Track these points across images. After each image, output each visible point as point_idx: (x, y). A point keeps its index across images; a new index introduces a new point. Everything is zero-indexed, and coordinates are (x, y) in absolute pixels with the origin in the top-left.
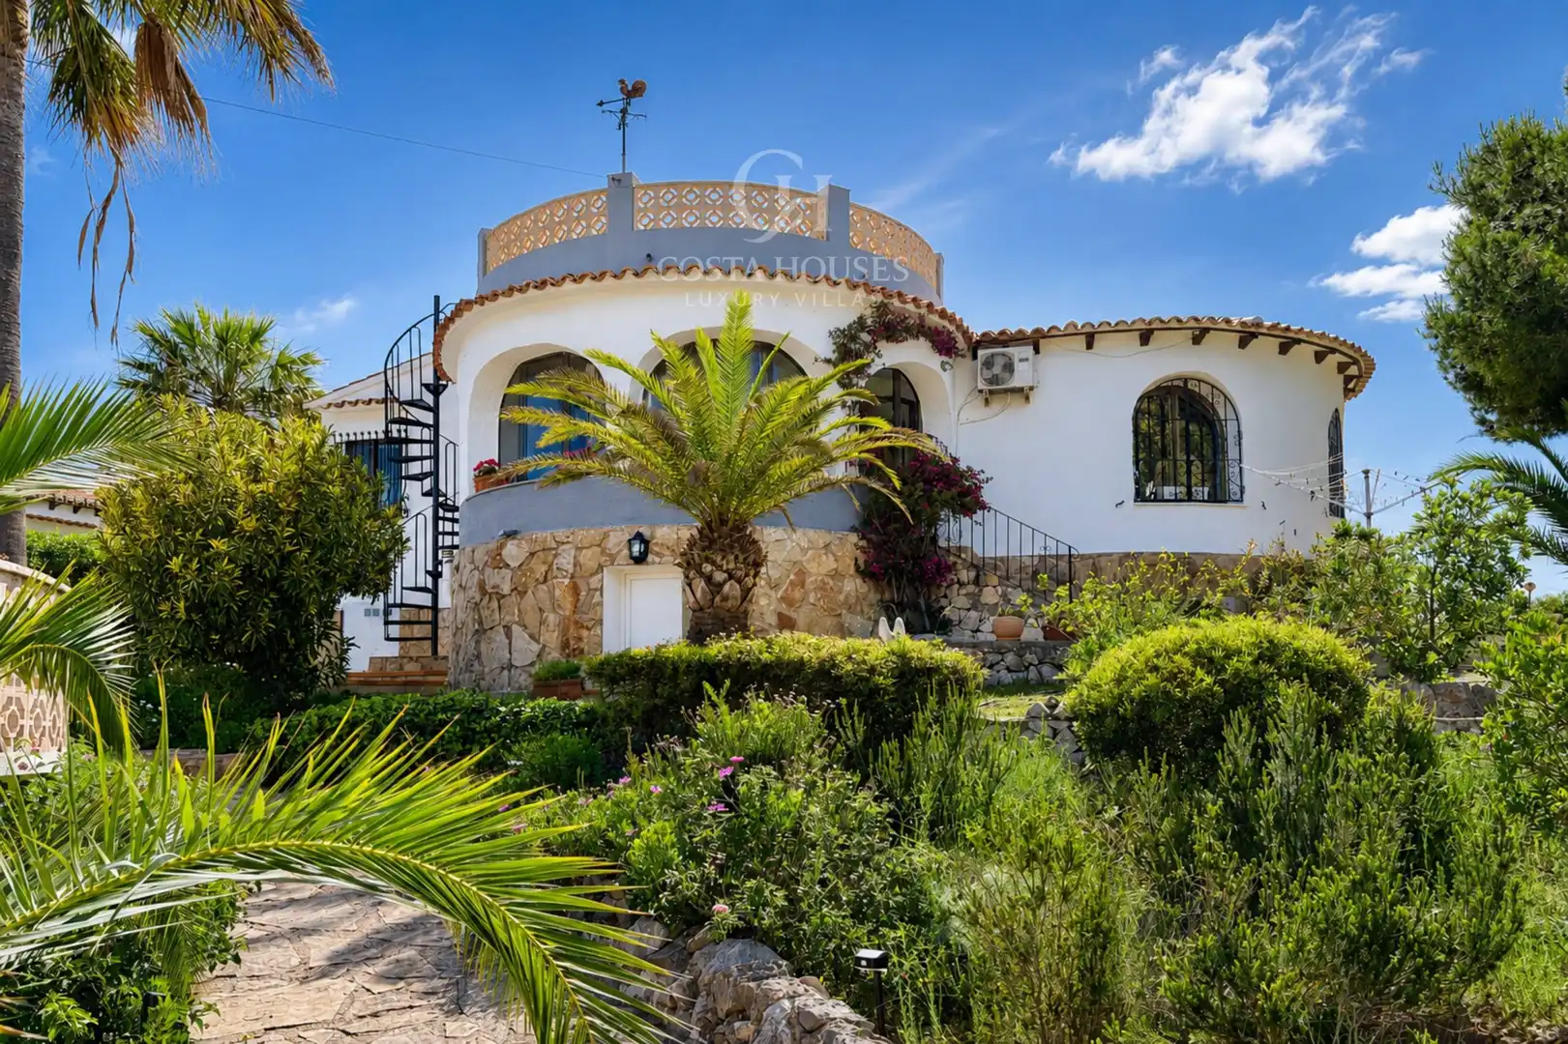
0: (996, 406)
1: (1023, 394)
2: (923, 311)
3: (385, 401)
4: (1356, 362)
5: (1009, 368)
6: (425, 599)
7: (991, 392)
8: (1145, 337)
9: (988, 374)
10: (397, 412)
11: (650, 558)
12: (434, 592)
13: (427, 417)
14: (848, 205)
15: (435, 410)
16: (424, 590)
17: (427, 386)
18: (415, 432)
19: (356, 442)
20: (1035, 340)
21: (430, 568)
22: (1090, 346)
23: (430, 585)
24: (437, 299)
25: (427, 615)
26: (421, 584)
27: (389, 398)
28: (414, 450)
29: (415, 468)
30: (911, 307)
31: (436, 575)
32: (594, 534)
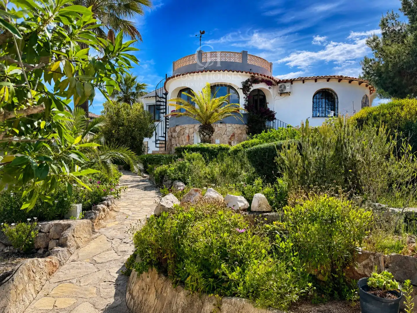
0: (283, 96)
1: (288, 93)
2: (263, 77)
3: (156, 97)
5: (285, 87)
6: (164, 139)
7: (281, 93)
8: (316, 81)
9: (280, 89)
10: (158, 99)
12: (165, 137)
13: (164, 100)
14: (247, 55)
15: (166, 99)
16: (163, 137)
17: (164, 94)
18: (162, 103)
19: (151, 105)
20: (292, 81)
21: (164, 132)
22: (303, 83)
23: (164, 136)
24: (166, 75)
25: (164, 142)
26: (162, 136)
27: (156, 96)
28: (162, 107)
29: (162, 111)
30: (260, 76)
31: (165, 134)
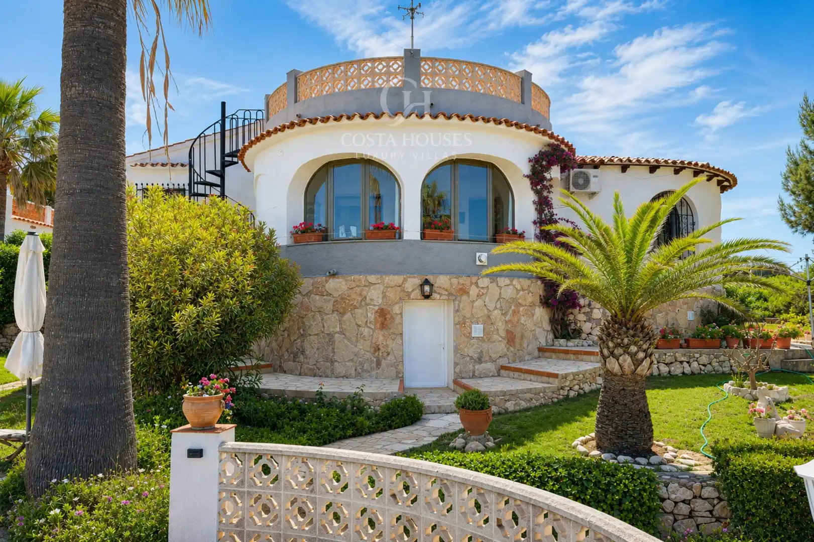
4: (727, 180)
5: (587, 180)
8: (652, 169)
9: (575, 182)
11: (435, 295)
20: (597, 165)
22: (624, 171)
24: (223, 104)
32: (398, 279)
